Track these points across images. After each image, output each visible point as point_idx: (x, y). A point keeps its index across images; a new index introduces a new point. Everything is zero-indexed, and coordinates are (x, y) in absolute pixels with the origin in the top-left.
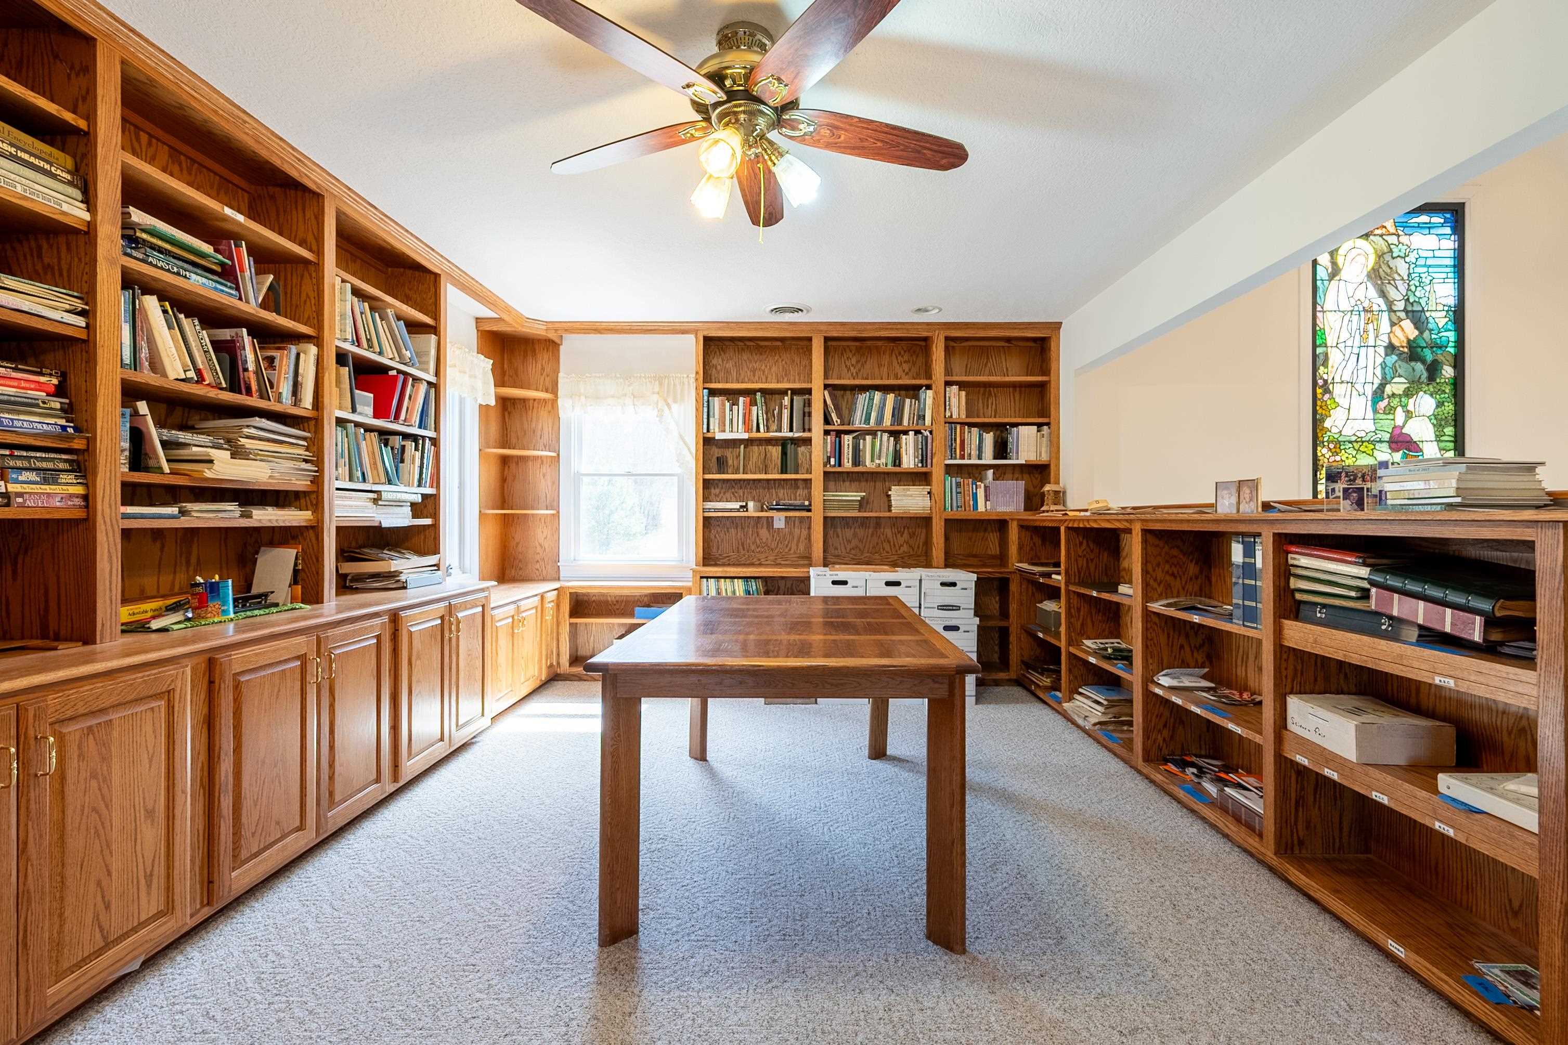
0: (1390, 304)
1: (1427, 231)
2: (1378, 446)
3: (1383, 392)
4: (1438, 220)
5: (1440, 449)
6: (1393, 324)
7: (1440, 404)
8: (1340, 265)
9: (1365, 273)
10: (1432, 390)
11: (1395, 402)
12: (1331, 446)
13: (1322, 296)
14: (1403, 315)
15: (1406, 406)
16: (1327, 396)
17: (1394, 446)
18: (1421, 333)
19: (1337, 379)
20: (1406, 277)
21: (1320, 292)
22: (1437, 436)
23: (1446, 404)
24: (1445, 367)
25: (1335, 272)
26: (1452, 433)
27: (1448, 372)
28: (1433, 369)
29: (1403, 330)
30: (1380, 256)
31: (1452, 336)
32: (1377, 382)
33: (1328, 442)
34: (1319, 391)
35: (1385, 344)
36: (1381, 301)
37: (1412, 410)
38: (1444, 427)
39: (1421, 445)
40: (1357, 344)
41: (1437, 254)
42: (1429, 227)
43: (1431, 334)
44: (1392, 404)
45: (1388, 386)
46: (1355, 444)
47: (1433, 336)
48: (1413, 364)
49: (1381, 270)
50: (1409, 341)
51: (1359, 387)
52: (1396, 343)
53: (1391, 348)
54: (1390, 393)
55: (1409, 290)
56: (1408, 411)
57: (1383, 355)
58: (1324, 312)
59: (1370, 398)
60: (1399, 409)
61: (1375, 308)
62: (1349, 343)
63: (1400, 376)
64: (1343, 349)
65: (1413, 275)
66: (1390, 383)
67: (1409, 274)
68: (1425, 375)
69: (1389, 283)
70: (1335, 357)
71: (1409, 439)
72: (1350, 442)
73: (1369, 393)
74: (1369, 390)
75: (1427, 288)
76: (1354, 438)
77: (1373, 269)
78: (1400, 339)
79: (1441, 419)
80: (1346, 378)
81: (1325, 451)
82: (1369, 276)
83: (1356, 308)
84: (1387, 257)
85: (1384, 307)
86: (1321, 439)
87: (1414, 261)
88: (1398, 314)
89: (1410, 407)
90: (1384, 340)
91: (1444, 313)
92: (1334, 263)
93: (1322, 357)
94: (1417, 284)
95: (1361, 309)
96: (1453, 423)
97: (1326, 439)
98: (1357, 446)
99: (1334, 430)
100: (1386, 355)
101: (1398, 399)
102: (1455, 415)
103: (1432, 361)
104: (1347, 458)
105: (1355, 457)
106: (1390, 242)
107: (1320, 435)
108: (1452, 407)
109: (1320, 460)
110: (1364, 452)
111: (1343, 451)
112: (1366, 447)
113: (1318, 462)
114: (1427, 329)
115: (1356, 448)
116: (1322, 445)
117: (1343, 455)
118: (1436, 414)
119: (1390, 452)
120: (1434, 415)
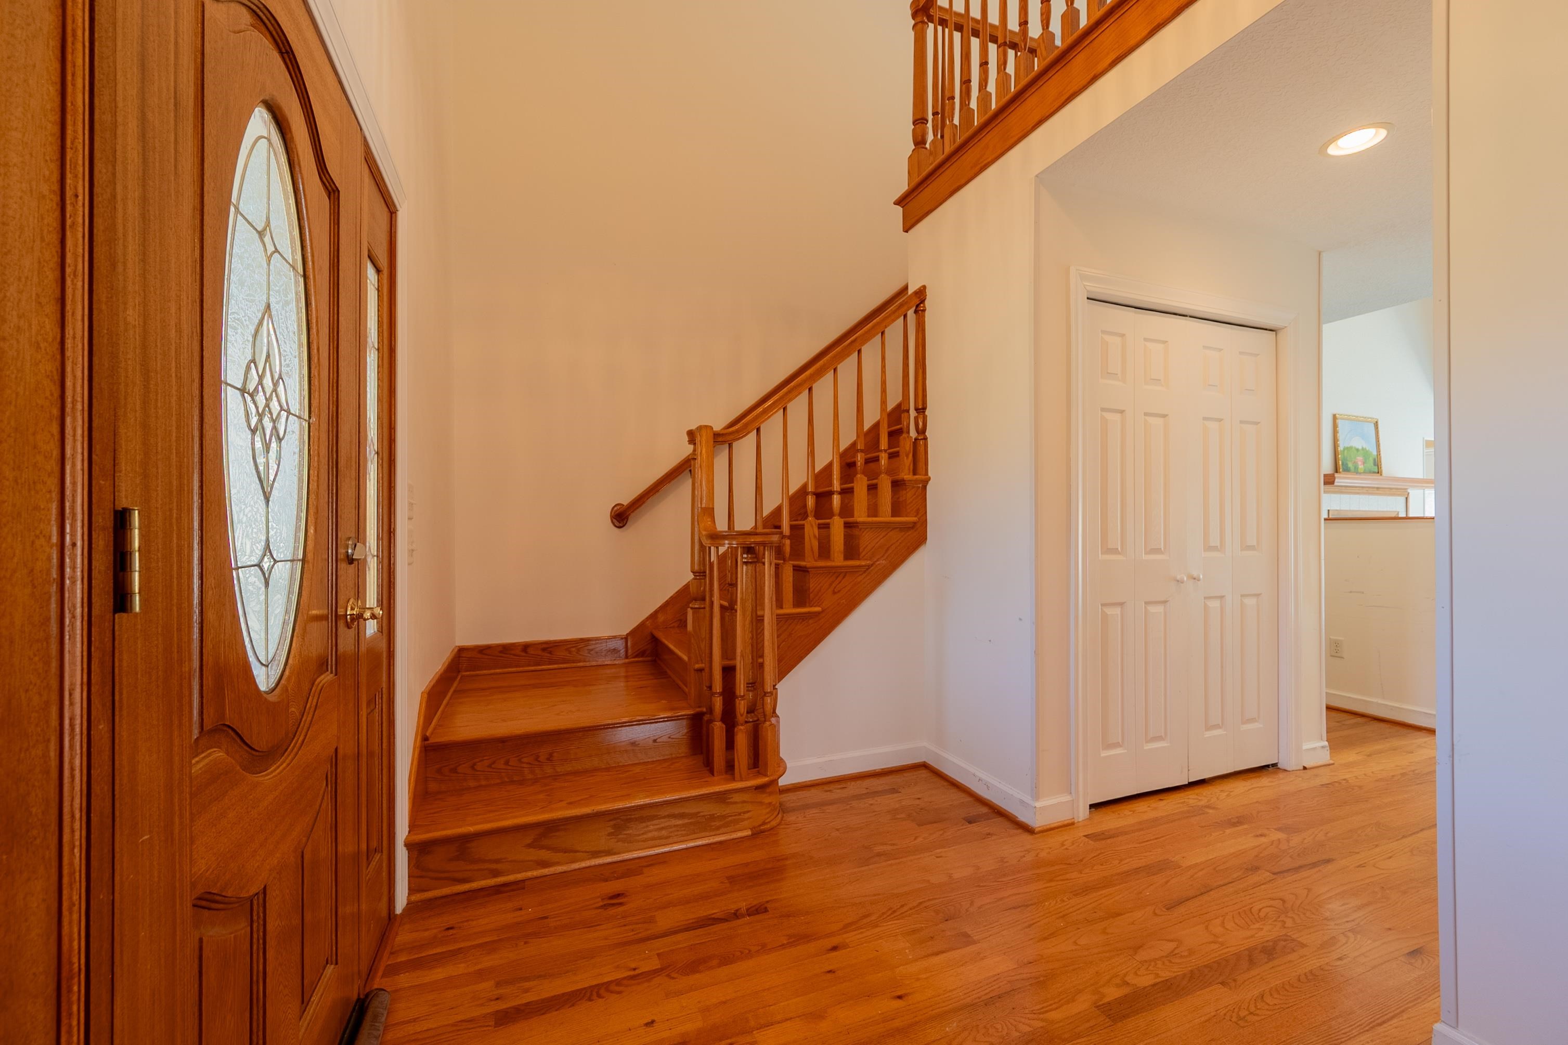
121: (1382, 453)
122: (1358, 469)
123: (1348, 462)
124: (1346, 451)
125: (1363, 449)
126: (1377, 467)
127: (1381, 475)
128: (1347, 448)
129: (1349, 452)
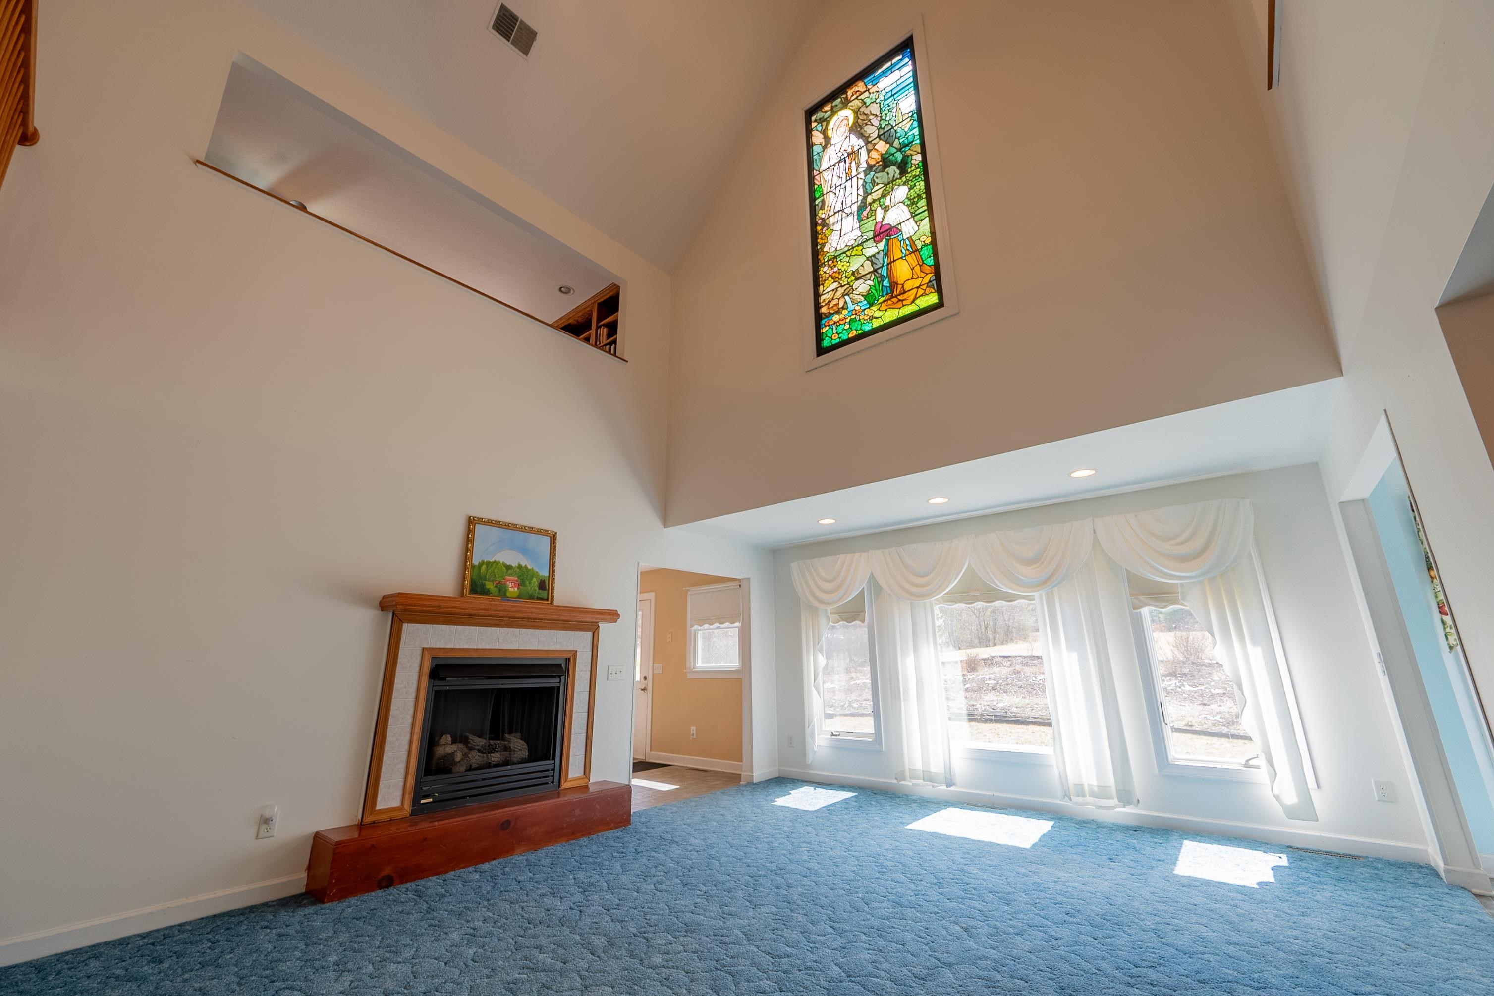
0: (866, 138)
1: (890, 72)
4: (897, 59)
5: (916, 222)
6: (869, 151)
8: (830, 136)
9: (847, 131)
11: (875, 205)
12: (831, 262)
13: (819, 164)
14: (876, 141)
15: (884, 203)
17: (877, 239)
18: (891, 145)
20: (878, 113)
22: (911, 213)
23: (917, 184)
24: (914, 157)
26: (925, 204)
27: (917, 158)
28: (903, 165)
29: (878, 151)
31: (916, 131)
32: (860, 198)
33: (828, 261)
34: (819, 229)
35: (864, 169)
36: (860, 141)
38: (917, 204)
39: (899, 227)
40: (844, 181)
41: (899, 82)
42: (891, 68)
43: (899, 140)
47: (901, 141)
48: (887, 170)
50: (882, 155)
51: (847, 210)
54: (871, 201)
55: (881, 120)
56: (886, 207)
57: (863, 178)
58: (820, 173)
59: (855, 214)
60: (879, 209)
61: (857, 148)
62: (838, 183)
63: (878, 184)
64: (834, 191)
65: (883, 109)
67: (881, 109)
68: (898, 172)
69: (866, 124)
70: (830, 199)
71: (889, 227)
72: (844, 253)
73: (855, 210)
74: (855, 208)
75: (894, 110)
76: (846, 249)
77: (854, 124)
78: (876, 158)
81: (825, 269)
82: (851, 130)
83: (843, 157)
84: (863, 109)
85: (863, 144)
86: (822, 261)
87: (882, 98)
89: (888, 203)
90: (864, 165)
91: (909, 119)
94: (887, 112)
95: (846, 155)
96: (924, 196)
97: (826, 260)
99: (832, 250)
100: (866, 176)
102: (925, 189)
103: (902, 160)
104: (843, 266)
105: (849, 262)
106: (863, 98)
107: (822, 259)
108: (922, 184)
109: (822, 277)
110: (856, 255)
111: (839, 262)
112: (857, 250)
113: (820, 279)
114: (896, 138)
115: (849, 255)
116: (823, 265)
117: (840, 265)
118: (909, 196)
119: (875, 244)
120: (907, 198)
121: (556, 573)
122: (505, 592)
123: (487, 583)
124: (484, 567)
125: (520, 567)
126: (546, 592)
127: (551, 602)
128: (488, 563)
129: (491, 567)
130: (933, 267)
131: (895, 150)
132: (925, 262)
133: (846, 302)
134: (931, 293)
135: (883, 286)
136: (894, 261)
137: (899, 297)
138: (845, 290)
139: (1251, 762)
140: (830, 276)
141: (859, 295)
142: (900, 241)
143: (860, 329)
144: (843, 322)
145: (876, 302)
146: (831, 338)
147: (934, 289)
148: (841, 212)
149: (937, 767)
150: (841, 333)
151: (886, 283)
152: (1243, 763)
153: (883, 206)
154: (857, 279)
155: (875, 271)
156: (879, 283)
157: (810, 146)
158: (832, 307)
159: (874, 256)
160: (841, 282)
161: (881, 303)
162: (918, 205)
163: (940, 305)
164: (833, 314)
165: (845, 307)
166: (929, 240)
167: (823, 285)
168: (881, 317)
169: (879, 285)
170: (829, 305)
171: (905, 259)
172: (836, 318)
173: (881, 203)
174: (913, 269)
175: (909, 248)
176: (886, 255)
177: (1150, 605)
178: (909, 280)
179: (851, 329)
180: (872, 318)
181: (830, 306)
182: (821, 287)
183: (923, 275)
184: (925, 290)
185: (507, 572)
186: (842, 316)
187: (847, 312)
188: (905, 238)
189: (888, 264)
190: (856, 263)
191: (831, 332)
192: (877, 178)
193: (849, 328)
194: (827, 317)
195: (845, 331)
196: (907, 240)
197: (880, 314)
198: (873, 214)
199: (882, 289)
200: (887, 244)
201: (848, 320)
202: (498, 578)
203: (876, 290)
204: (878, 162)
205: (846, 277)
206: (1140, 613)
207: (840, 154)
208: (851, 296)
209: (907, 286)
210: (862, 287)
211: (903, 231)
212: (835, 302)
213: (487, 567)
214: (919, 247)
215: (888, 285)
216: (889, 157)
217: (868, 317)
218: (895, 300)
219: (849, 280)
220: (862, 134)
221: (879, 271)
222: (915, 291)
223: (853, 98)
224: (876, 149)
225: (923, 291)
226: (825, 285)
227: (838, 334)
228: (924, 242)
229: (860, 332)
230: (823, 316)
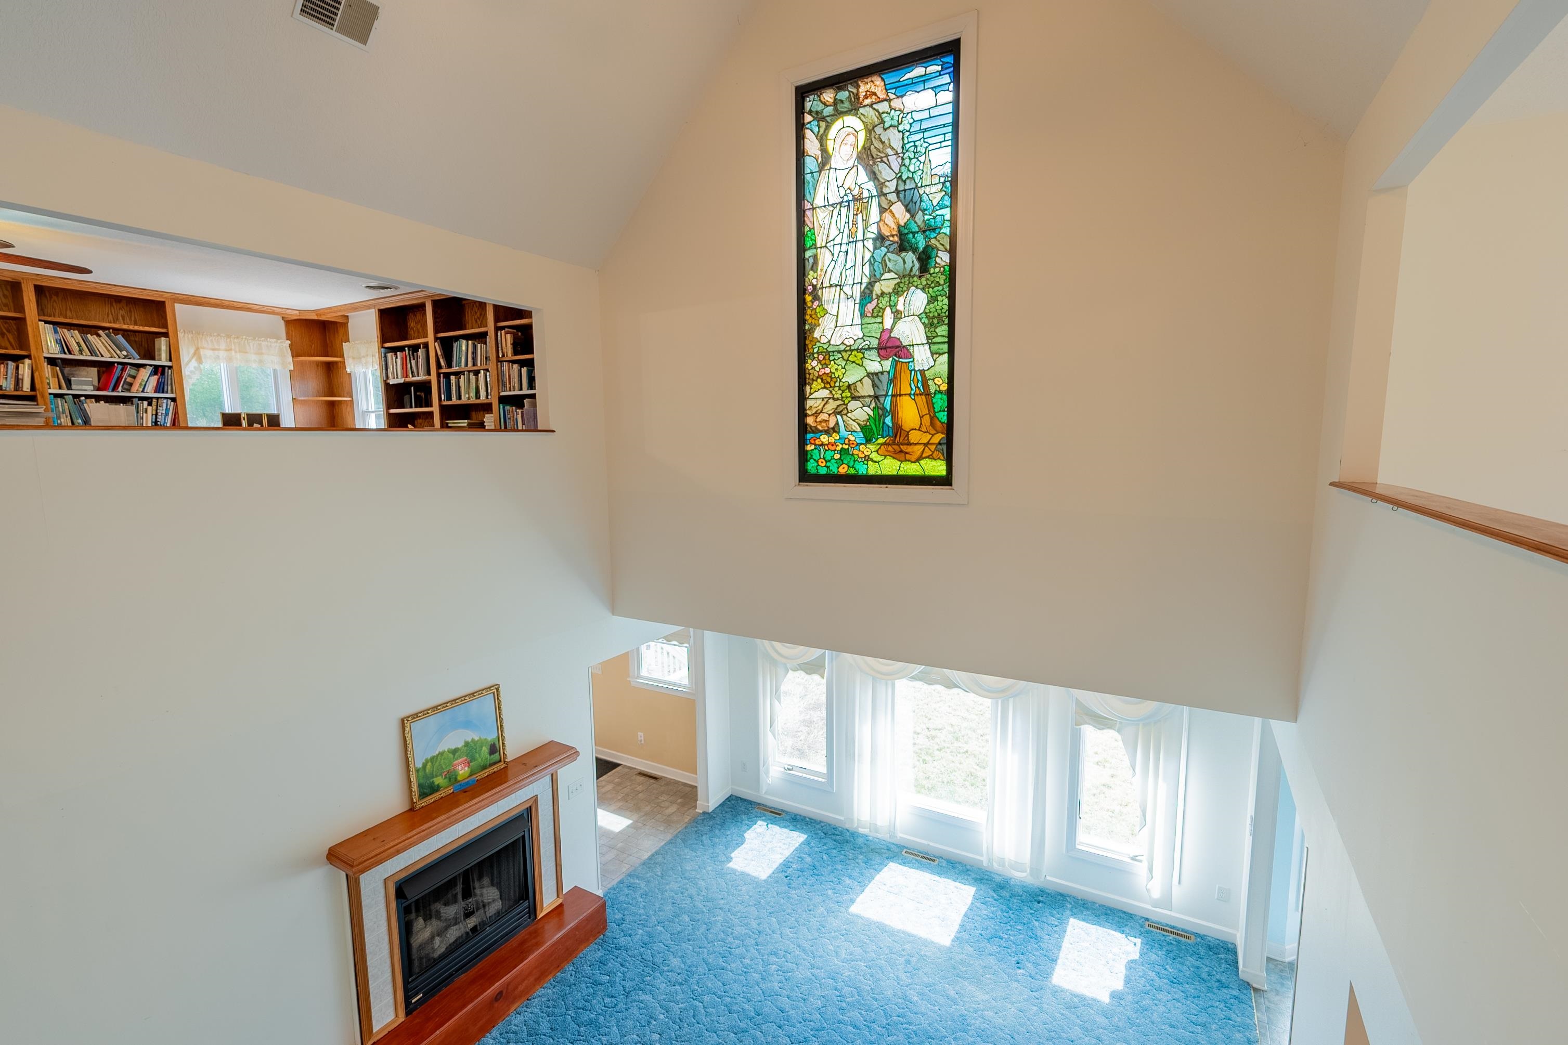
0: (880, 185)
1: (921, 87)
2: (867, 354)
3: (872, 292)
4: (934, 68)
5: (932, 354)
6: (882, 210)
7: (932, 300)
8: (831, 152)
9: (855, 156)
10: (924, 283)
11: (884, 301)
12: (821, 357)
13: (812, 192)
14: (893, 197)
15: (895, 305)
16: (816, 303)
17: (883, 352)
18: (913, 216)
19: (826, 284)
20: (900, 150)
21: (809, 188)
22: (928, 337)
23: (940, 298)
24: (940, 254)
25: (825, 161)
26: (946, 333)
27: (943, 258)
28: (925, 259)
29: (894, 215)
30: (870, 130)
31: (946, 212)
32: (865, 280)
34: (808, 298)
35: (873, 236)
36: (871, 185)
37: (902, 310)
38: (936, 327)
39: (911, 349)
40: (845, 240)
41: (934, 112)
42: (924, 80)
43: (924, 215)
44: (880, 305)
45: (877, 284)
46: (844, 354)
47: (926, 217)
48: (904, 254)
49: (872, 147)
50: (899, 226)
51: (847, 289)
52: (886, 232)
53: (881, 239)
54: (879, 293)
55: (903, 165)
56: (897, 312)
57: (871, 249)
58: (813, 209)
59: (858, 301)
60: (888, 310)
61: (866, 194)
62: (838, 240)
63: (890, 271)
64: (832, 249)
65: (907, 146)
66: (879, 280)
67: (904, 144)
68: (917, 265)
69: (882, 161)
70: (825, 258)
71: (898, 344)
72: (839, 352)
73: (857, 295)
74: (857, 291)
75: (922, 159)
76: (842, 347)
77: (864, 148)
78: (890, 227)
79: (934, 317)
80: (834, 281)
81: (814, 363)
82: (859, 158)
83: (846, 198)
84: (879, 130)
85: (874, 193)
86: (811, 351)
87: (908, 127)
88: (889, 197)
89: (900, 307)
90: (874, 229)
91: (940, 186)
92: (824, 150)
93: (811, 260)
94: (912, 156)
95: (850, 198)
96: (946, 321)
97: (816, 350)
98: (846, 355)
99: (824, 340)
100: (875, 248)
101: (887, 299)
102: (949, 310)
103: (924, 248)
104: (837, 369)
105: (844, 368)
106: (881, 111)
107: (810, 346)
108: (946, 301)
109: (809, 374)
110: (853, 362)
111: (832, 362)
112: (855, 356)
113: (807, 376)
114: (920, 209)
115: (846, 358)
116: (812, 357)
117: (833, 367)
118: (927, 311)
119: (879, 360)
120: (925, 312)
121: (506, 728)
122: (456, 779)
123: (435, 780)
124: (429, 764)
125: (466, 744)
126: (497, 753)
127: (504, 761)
128: (433, 759)
129: (436, 762)
130: (945, 426)
131: (917, 229)
132: (937, 414)
133: (837, 423)
134: (938, 458)
135: (884, 423)
136: (900, 395)
137: (902, 447)
138: (838, 406)
139: (1137, 858)
140: (819, 377)
141: (854, 421)
142: (911, 371)
143: (853, 467)
144: (833, 448)
145: (874, 440)
146: (817, 462)
147: (943, 454)
148: (838, 287)
149: (882, 821)
150: (829, 461)
151: (888, 421)
152: (1131, 856)
153: (894, 310)
154: (854, 398)
155: (876, 397)
156: (880, 417)
157: (801, 154)
158: (820, 422)
159: (877, 374)
160: (834, 392)
161: (882, 444)
162: (937, 330)
163: (946, 481)
164: (821, 431)
165: (836, 429)
166: (944, 387)
167: (810, 385)
168: (878, 462)
169: (879, 420)
170: (817, 417)
171: (914, 399)
172: (824, 438)
173: (892, 303)
174: (921, 417)
175: (919, 385)
176: (892, 381)
177: (1090, 724)
178: (915, 429)
179: (842, 461)
180: (867, 458)
181: (818, 420)
182: (808, 388)
183: (933, 432)
184: (933, 452)
185: (454, 757)
186: (832, 440)
187: (838, 438)
188: (917, 369)
189: (893, 396)
190: (853, 375)
191: (818, 454)
192: (890, 260)
193: (840, 459)
194: (813, 432)
195: (834, 461)
196: (918, 372)
197: (878, 458)
198: (880, 314)
199: (883, 427)
200: (895, 365)
201: (839, 448)
202: (446, 767)
203: (876, 425)
204: (893, 236)
205: (839, 387)
206: (1080, 728)
207: (842, 193)
208: (845, 417)
209: (914, 437)
210: (860, 412)
211: (915, 357)
212: (824, 416)
213: (432, 763)
214: (932, 391)
215: (890, 425)
216: (907, 234)
217: (863, 456)
218: (896, 447)
219: (844, 395)
220: (874, 173)
221: (882, 399)
222: (921, 448)
223: (867, 102)
224: (891, 211)
225: (931, 453)
226: (814, 386)
227: (826, 462)
228: (939, 386)
229: (852, 471)
230: (809, 429)
